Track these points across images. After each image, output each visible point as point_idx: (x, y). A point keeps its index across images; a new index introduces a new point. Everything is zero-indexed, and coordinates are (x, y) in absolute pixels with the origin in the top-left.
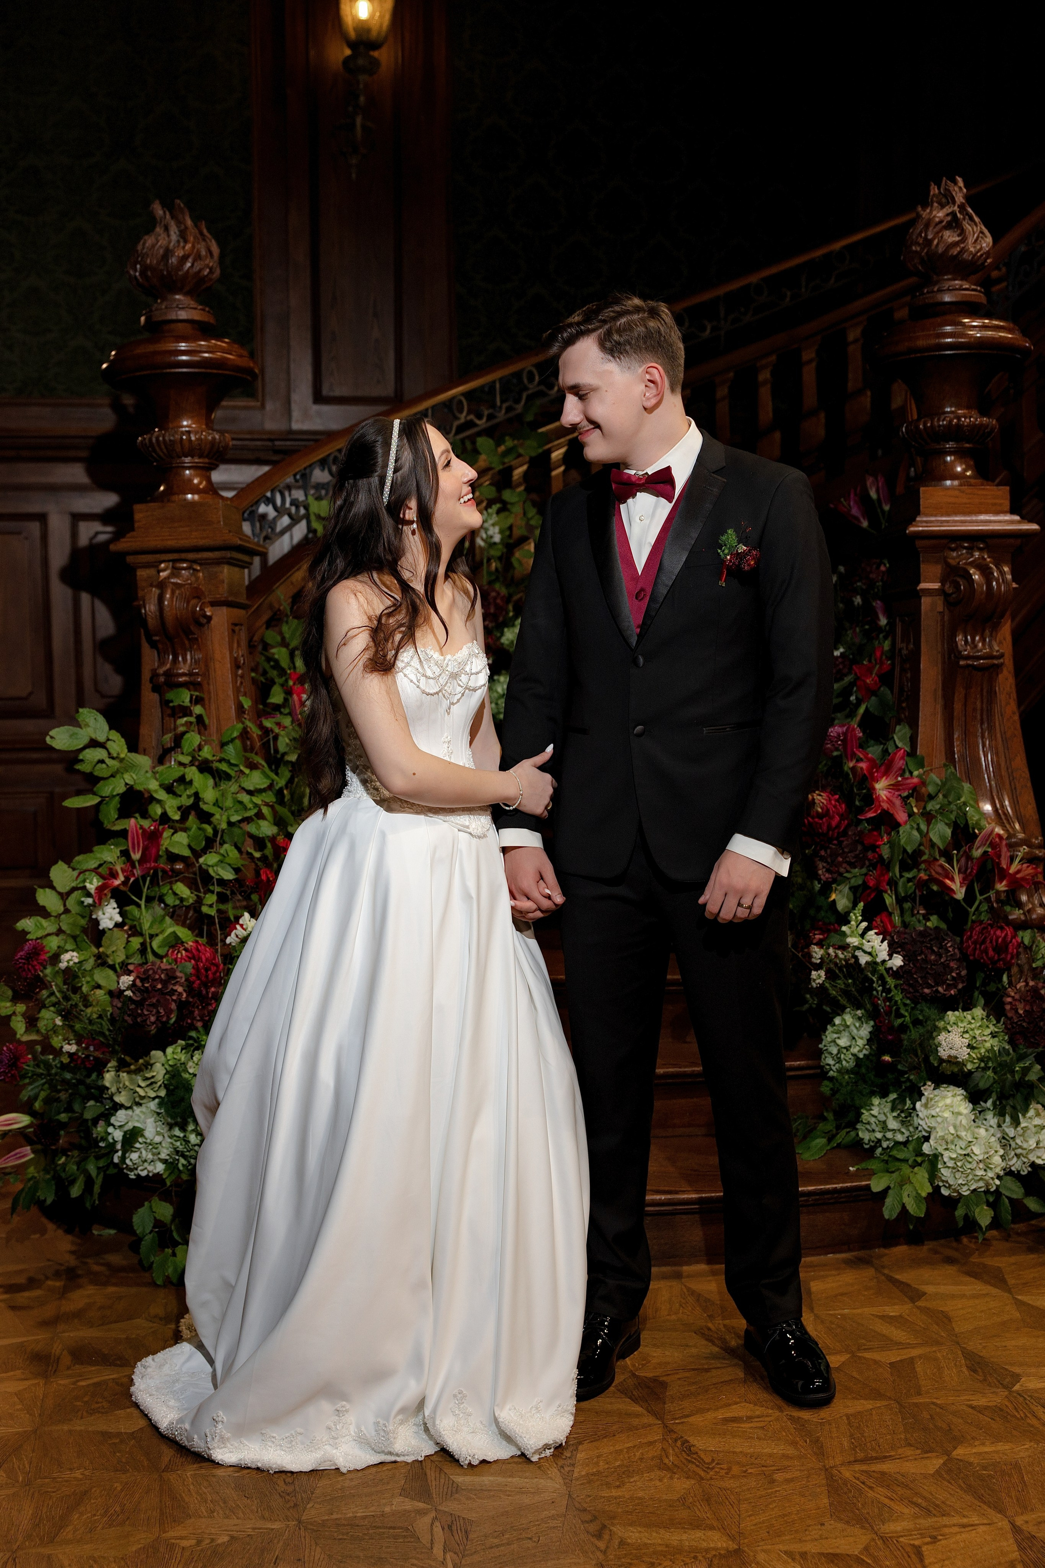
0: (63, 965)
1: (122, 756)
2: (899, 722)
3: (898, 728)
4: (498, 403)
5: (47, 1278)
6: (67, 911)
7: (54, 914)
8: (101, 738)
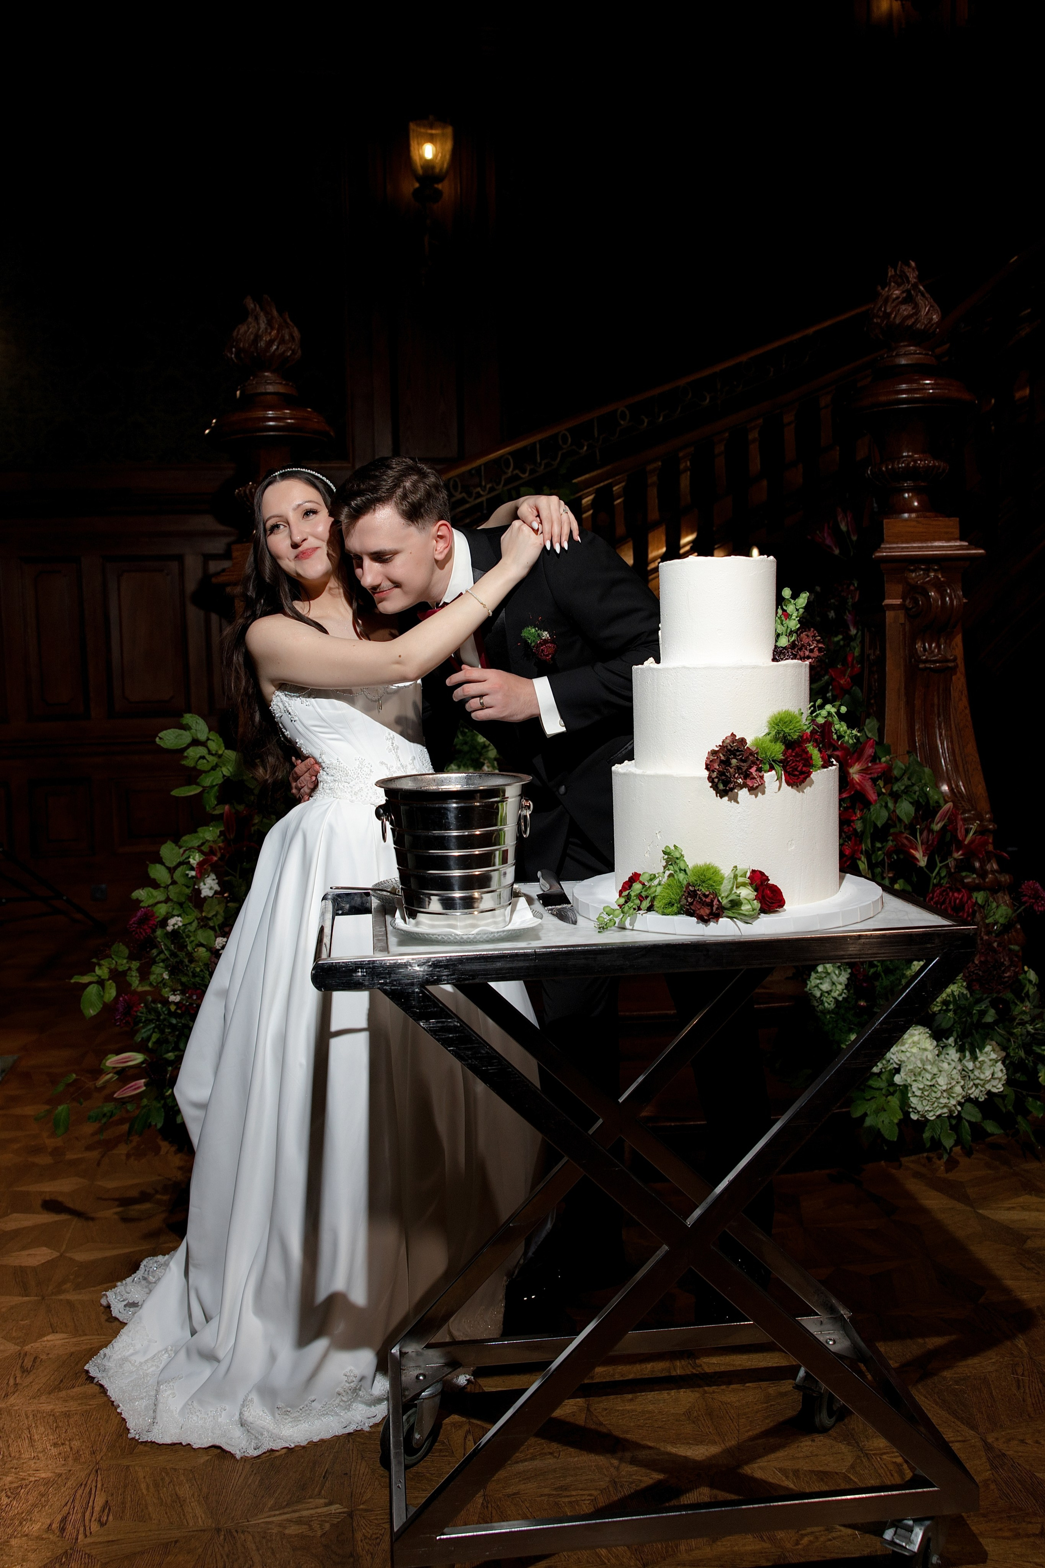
0: (170, 928)
1: (220, 752)
2: (868, 716)
3: (868, 721)
4: (539, 461)
5: (157, 1192)
6: (174, 883)
7: (162, 885)
8: (202, 737)
